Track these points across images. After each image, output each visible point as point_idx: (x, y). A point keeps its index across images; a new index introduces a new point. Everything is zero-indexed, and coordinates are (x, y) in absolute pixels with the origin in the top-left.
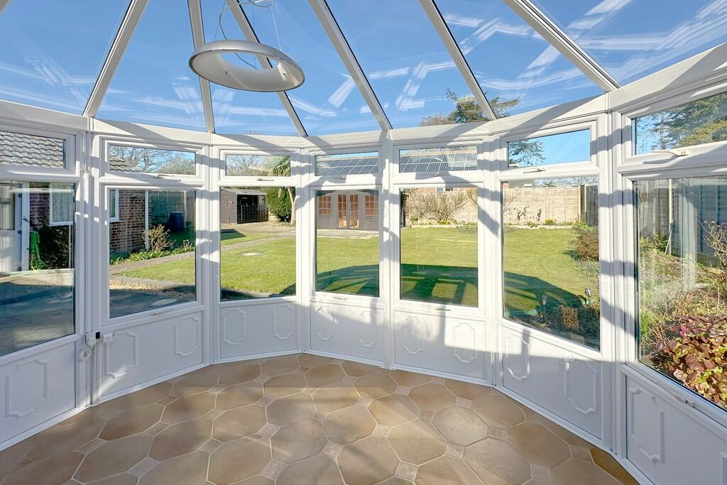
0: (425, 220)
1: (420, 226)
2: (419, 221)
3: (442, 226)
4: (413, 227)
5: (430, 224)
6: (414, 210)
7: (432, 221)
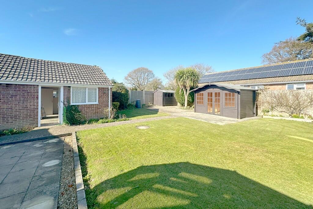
0: (275, 113)
1: (271, 117)
2: (270, 113)
3: (295, 119)
4: (264, 117)
5: (281, 116)
6: (266, 104)
7: (283, 114)
